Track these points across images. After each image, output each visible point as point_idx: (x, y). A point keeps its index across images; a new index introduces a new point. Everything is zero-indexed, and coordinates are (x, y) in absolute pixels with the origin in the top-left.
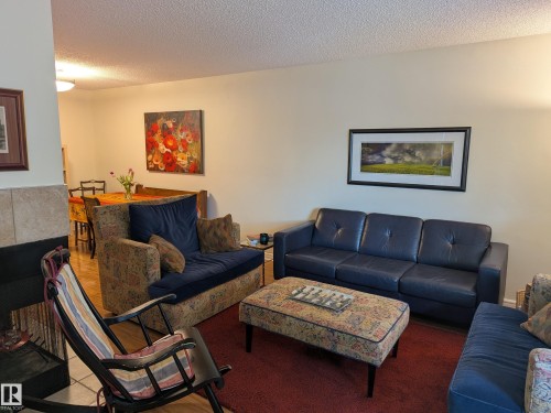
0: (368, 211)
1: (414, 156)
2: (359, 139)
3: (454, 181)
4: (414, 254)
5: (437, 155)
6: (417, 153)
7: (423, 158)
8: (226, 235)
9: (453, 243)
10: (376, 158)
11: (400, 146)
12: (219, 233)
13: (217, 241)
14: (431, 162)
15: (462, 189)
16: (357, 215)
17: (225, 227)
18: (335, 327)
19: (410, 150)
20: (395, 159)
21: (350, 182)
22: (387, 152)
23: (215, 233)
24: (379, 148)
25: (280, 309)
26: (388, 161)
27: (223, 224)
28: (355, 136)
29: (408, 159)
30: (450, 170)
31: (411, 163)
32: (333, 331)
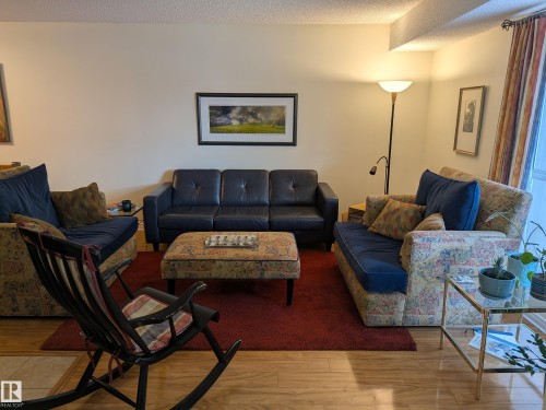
0: (222, 168)
1: (256, 118)
2: (206, 103)
3: (288, 138)
4: (266, 199)
5: (273, 117)
6: (259, 115)
7: (263, 119)
8: (95, 205)
9: (294, 187)
10: (224, 119)
11: (244, 109)
12: (86, 204)
13: (85, 213)
14: (270, 123)
15: (294, 144)
16: (213, 172)
17: (93, 197)
18: (261, 258)
19: (254, 112)
20: (241, 120)
21: (201, 143)
22: (233, 114)
23: (82, 205)
24: (226, 110)
25: (207, 257)
26: (235, 122)
27: (89, 194)
28: (202, 99)
29: (251, 120)
30: (284, 129)
31: (254, 124)
32: (260, 262)
